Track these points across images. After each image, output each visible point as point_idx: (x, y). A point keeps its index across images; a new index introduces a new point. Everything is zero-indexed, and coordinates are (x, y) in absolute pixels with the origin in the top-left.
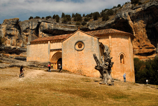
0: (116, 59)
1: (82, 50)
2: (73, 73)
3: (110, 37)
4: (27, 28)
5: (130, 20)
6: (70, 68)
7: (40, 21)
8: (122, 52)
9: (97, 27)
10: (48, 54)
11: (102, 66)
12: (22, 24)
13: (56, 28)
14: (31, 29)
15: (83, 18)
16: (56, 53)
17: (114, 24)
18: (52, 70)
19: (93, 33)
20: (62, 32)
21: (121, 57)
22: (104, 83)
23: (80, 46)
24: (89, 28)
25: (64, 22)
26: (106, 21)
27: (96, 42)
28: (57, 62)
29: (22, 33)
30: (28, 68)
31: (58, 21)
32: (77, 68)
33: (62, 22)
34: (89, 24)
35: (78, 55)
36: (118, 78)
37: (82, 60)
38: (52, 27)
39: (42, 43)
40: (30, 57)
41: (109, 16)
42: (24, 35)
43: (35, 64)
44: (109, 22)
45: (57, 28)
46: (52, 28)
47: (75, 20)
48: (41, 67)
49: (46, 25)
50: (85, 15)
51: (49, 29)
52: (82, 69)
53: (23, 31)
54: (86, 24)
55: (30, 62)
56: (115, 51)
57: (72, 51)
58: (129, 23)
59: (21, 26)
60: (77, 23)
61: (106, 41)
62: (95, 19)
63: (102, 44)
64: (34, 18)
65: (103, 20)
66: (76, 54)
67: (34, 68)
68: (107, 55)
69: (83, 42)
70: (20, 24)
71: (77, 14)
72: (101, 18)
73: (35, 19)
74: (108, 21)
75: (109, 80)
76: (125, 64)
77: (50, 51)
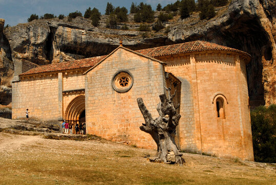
0: (207, 108)
1: (127, 91)
2: (110, 141)
3: (192, 60)
4: (24, 43)
5: (264, 15)
6: (102, 131)
7: (54, 24)
8: (220, 93)
9: (188, 33)
10: (59, 100)
11: (155, 123)
12: (11, 33)
13: (91, 40)
14: (34, 45)
15: (157, 14)
16: (76, 98)
17: (227, 27)
18: (61, 136)
19: (157, 51)
20: (107, 49)
21: (217, 103)
22: (160, 159)
23: (124, 82)
24: (170, 36)
25: (112, 25)
26: (208, 20)
27: (158, 71)
28: (78, 119)
29: (12, 55)
30: (8, 132)
31: (96, 24)
32: (119, 131)
33: (105, 24)
34: (169, 27)
35: (119, 102)
36: (211, 150)
37: (128, 112)
38: (83, 37)
39: (45, 78)
40: (19, 108)
41: (217, 8)
42: (17, 58)
43: (29, 123)
44: (216, 22)
45: (93, 39)
46: (83, 40)
47: (137, 20)
48: (41, 131)
49: (69, 34)
50: (162, 8)
51: (76, 42)
52: (129, 132)
53: (15, 49)
54: (163, 27)
55: (20, 119)
56: (205, 91)
57: (106, 93)
58: (262, 23)
59: (9, 37)
60: (141, 26)
61: (183, 69)
62: (185, 15)
63: (173, 76)
64: (39, 17)
65: (203, 17)
66: (115, 99)
67: (22, 132)
68: (167, 101)
69: (131, 72)
70: (8, 34)
71: (142, 4)
72: (198, 14)
73: (41, 21)
74: (212, 19)
75: (172, 153)
76: (229, 120)
77: (64, 95)
